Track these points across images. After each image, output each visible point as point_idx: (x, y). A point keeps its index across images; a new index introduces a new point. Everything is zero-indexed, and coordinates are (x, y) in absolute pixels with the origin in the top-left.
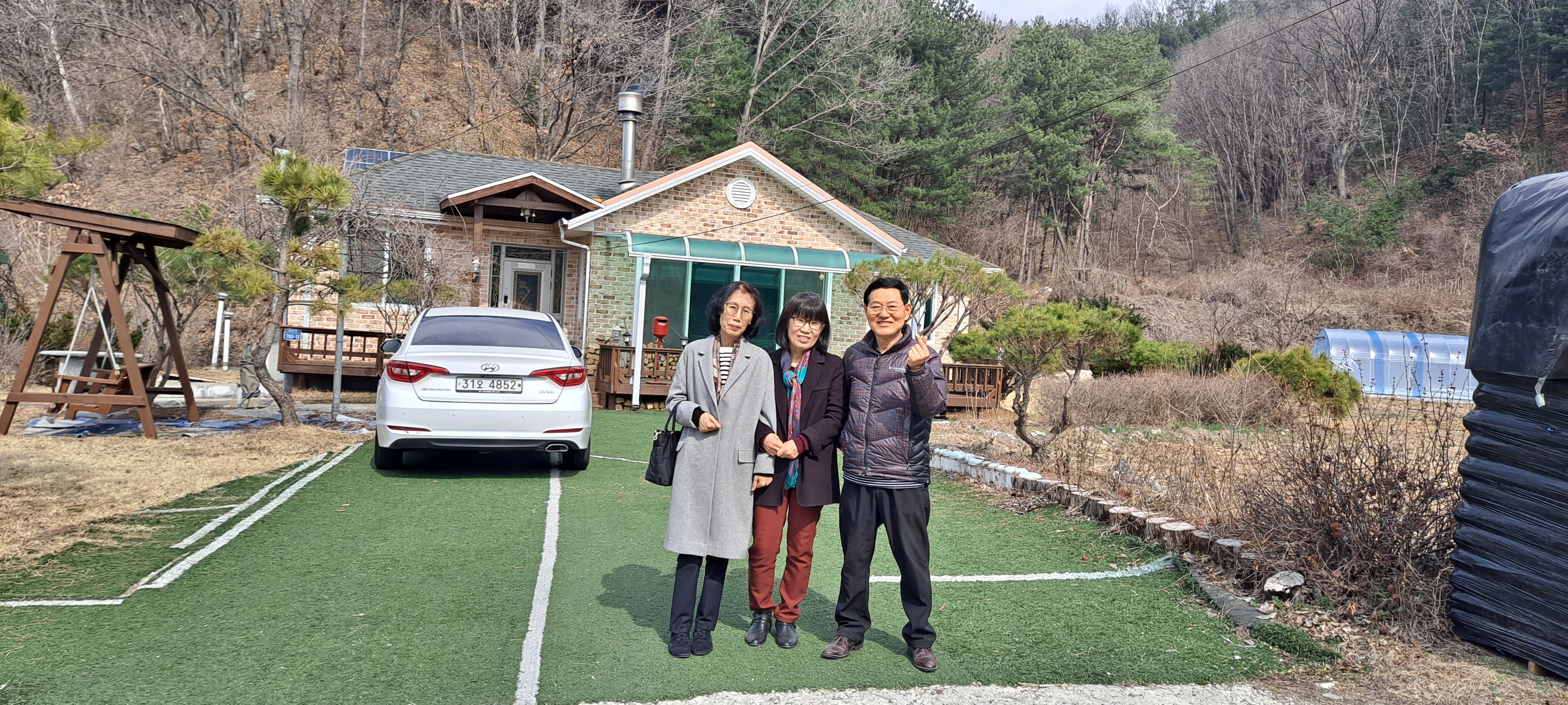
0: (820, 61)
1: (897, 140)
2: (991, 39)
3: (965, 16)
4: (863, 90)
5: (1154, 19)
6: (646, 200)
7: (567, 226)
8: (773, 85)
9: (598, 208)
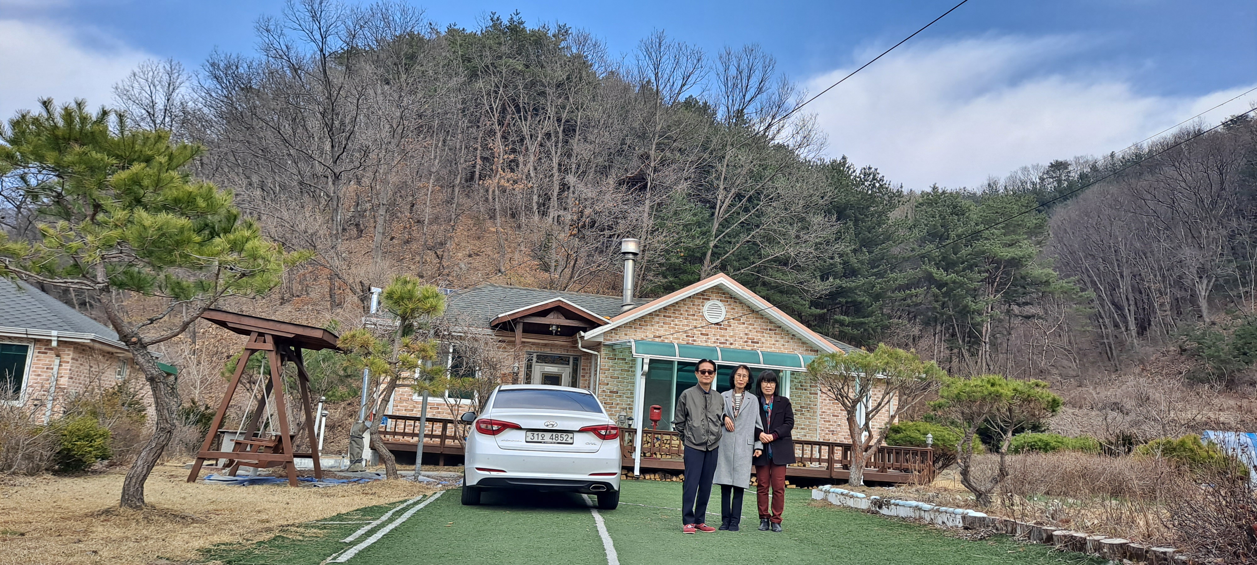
0: (764, 220)
1: (828, 279)
2: (899, 202)
3: (877, 185)
4: (798, 241)
5: (1029, 186)
6: (642, 317)
7: (583, 337)
8: (727, 238)
9: (607, 323)
